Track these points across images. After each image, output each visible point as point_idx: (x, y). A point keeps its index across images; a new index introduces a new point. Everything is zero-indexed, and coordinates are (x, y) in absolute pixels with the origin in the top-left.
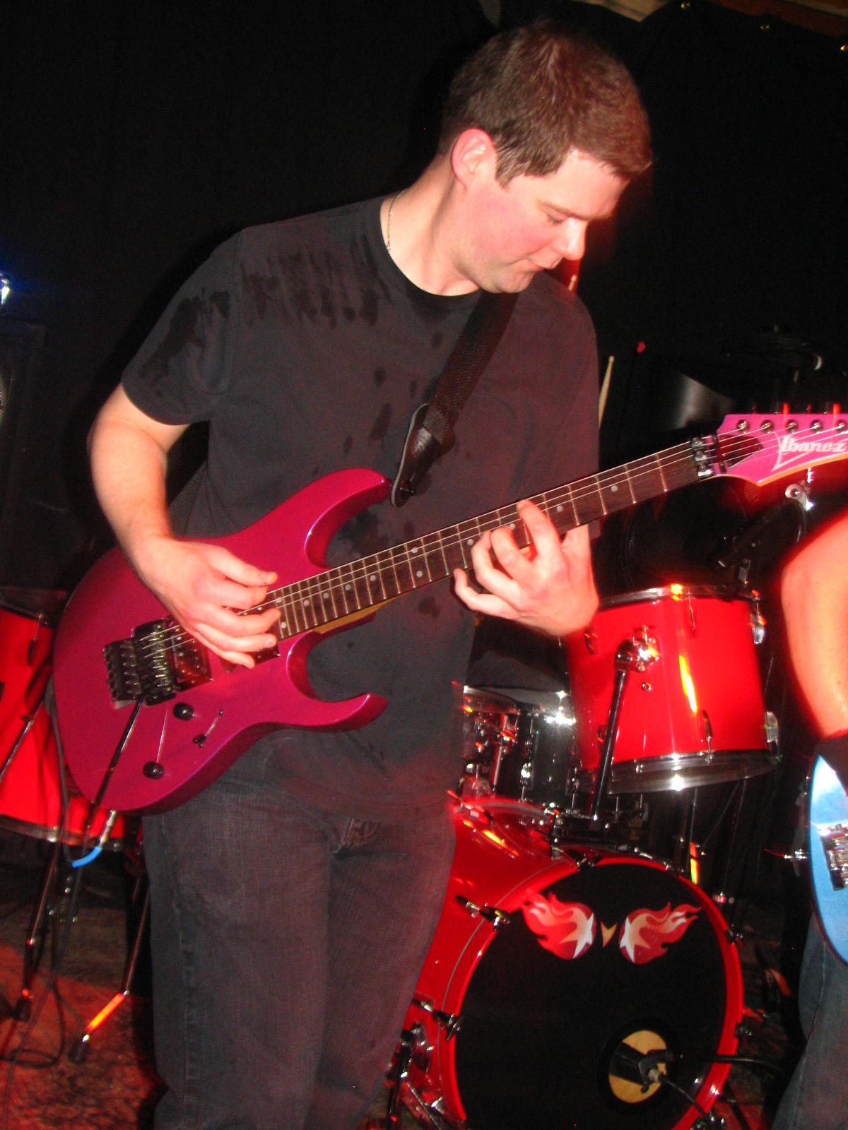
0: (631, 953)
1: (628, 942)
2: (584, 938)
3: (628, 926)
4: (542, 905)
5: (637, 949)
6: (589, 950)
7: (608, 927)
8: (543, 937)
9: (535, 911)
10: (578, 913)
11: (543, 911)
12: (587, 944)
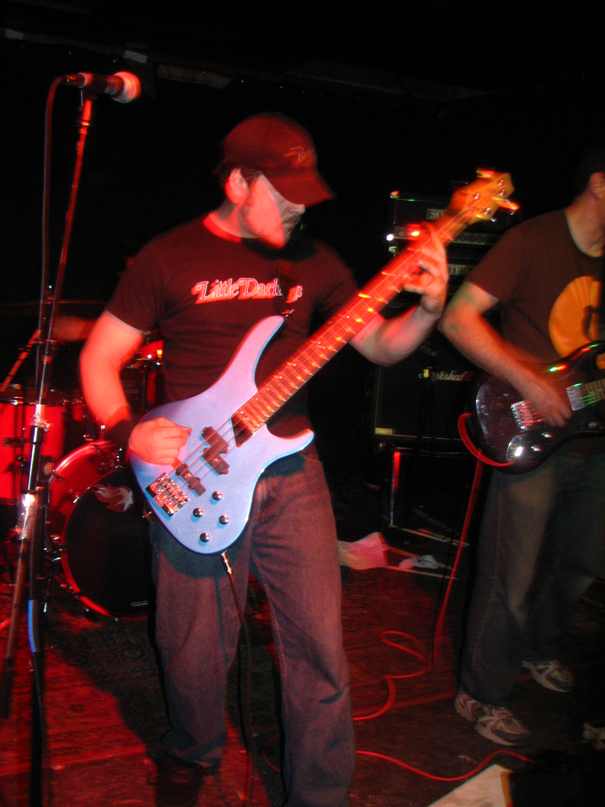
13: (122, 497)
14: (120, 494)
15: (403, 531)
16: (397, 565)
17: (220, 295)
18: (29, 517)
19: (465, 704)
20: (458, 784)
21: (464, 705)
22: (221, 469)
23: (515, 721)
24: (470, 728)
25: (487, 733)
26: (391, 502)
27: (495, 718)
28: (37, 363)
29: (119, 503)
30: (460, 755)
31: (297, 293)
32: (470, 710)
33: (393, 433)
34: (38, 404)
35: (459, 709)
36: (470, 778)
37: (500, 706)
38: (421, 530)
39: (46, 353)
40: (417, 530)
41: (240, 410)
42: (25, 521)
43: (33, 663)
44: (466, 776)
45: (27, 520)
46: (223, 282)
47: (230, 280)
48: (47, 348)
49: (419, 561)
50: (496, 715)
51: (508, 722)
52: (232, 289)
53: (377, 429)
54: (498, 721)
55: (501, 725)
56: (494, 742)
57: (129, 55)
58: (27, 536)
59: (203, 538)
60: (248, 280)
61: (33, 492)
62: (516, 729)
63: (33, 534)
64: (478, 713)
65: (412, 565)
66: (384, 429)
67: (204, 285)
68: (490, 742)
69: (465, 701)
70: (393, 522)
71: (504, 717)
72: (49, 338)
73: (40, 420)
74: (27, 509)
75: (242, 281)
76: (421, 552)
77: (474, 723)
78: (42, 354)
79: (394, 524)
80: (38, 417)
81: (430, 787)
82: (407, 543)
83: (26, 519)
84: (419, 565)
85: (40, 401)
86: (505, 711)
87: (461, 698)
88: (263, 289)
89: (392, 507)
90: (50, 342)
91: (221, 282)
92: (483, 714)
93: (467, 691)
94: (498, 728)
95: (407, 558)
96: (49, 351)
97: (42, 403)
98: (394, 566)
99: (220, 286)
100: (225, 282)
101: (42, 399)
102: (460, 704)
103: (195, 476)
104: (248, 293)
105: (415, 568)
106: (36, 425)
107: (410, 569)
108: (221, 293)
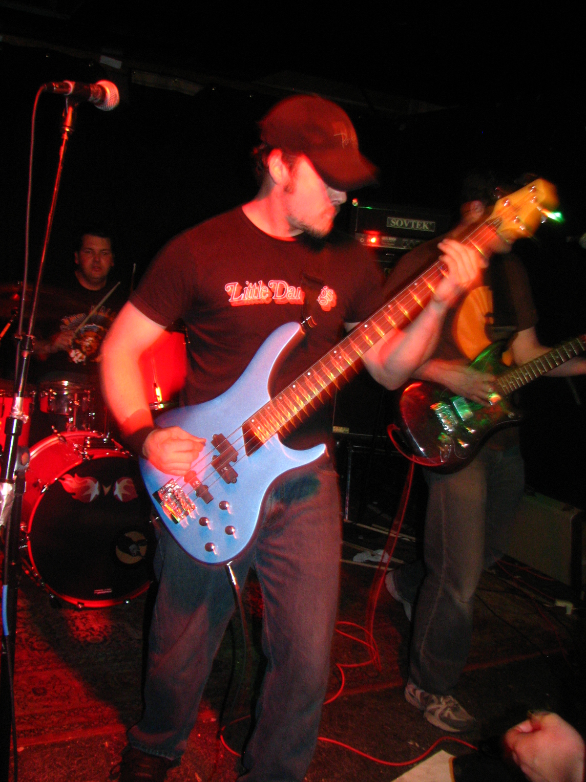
0: (120, 497)
1: (118, 492)
2: (95, 492)
3: (117, 485)
4: (71, 479)
5: (123, 495)
6: (97, 497)
7: (107, 486)
8: (74, 494)
9: (67, 482)
10: (90, 481)
11: (71, 482)
12: (96, 495)
13: (88, 488)
14: (87, 485)
15: (359, 527)
16: (351, 559)
17: (249, 297)
18: (7, 505)
19: (413, 693)
20: (407, 768)
21: (413, 695)
22: (230, 477)
23: (461, 708)
24: (419, 715)
25: (435, 721)
26: (346, 498)
27: (443, 705)
28: (18, 357)
29: (86, 493)
30: (410, 741)
31: (327, 298)
32: (419, 698)
33: (350, 431)
34: (18, 396)
35: (408, 697)
36: (418, 762)
37: (448, 695)
38: (374, 525)
39: (27, 348)
40: (370, 525)
41: (251, 418)
42: (3, 509)
43: (5, 647)
44: (415, 760)
45: (5, 508)
46: (253, 284)
47: (260, 282)
48: (28, 344)
49: (373, 555)
50: (444, 703)
51: (455, 709)
52: (262, 291)
53: (334, 427)
54: (445, 709)
55: (449, 711)
56: (442, 730)
57: (105, 60)
58: (4, 523)
59: (208, 548)
60: (278, 282)
61: (11, 481)
62: (463, 716)
63: (10, 521)
64: (427, 701)
65: (367, 559)
66: (341, 428)
67: (233, 286)
68: (437, 729)
69: (414, 690)
70: (348, 517)
71: (451, 704)
72: (30, 333)
73: (19, 412)
74: (5, 498)
75: (272, 283)
76: (375, 547)
77: (423, 712)
78: (23, 349)
79: (349, 519)
80: (17, 410)
81: (381, 772)
82: (361, 538)
83: (3, 506)
84: (373, 559)
85: (20, 394)
86: (453, 699)
87: (410, 688)
88: (293, 292)
89: (348, 503)
90: (31, 337)
91: (251, 284)
92: (432, 702)
93: (416, 682)
94: (446, 715)
95: (361, 552)
96: (29, 346)
97: (22, 396)
98: (348, 559)
99: (249, 289)
100: (255, 284)
101: (22, 393)
102: (410, 693)
103: (203, 484)
104: (277, 296)
105: (369, 562)
106: (15, 417)
107: (364, 562)
108: (251, 295)
